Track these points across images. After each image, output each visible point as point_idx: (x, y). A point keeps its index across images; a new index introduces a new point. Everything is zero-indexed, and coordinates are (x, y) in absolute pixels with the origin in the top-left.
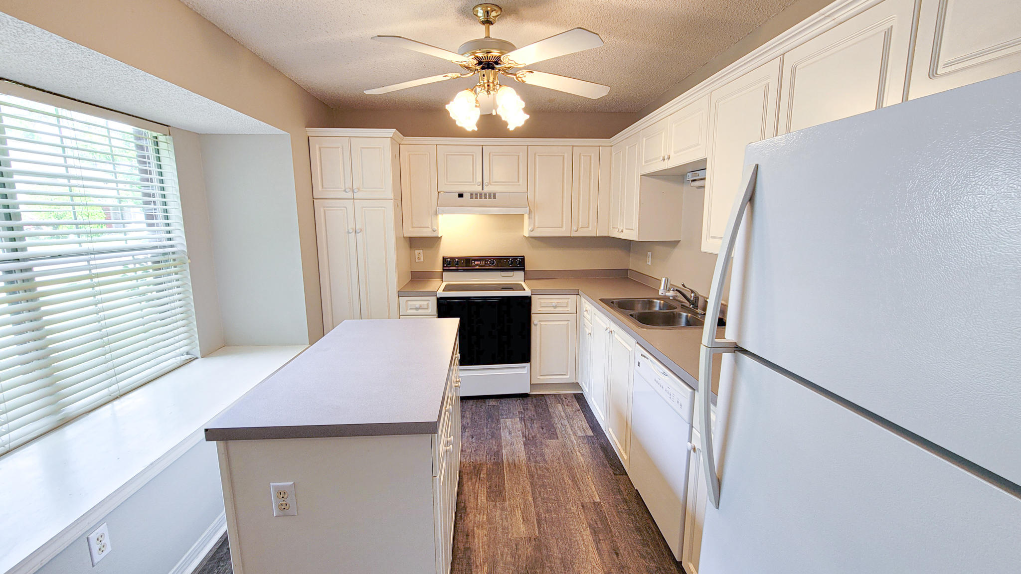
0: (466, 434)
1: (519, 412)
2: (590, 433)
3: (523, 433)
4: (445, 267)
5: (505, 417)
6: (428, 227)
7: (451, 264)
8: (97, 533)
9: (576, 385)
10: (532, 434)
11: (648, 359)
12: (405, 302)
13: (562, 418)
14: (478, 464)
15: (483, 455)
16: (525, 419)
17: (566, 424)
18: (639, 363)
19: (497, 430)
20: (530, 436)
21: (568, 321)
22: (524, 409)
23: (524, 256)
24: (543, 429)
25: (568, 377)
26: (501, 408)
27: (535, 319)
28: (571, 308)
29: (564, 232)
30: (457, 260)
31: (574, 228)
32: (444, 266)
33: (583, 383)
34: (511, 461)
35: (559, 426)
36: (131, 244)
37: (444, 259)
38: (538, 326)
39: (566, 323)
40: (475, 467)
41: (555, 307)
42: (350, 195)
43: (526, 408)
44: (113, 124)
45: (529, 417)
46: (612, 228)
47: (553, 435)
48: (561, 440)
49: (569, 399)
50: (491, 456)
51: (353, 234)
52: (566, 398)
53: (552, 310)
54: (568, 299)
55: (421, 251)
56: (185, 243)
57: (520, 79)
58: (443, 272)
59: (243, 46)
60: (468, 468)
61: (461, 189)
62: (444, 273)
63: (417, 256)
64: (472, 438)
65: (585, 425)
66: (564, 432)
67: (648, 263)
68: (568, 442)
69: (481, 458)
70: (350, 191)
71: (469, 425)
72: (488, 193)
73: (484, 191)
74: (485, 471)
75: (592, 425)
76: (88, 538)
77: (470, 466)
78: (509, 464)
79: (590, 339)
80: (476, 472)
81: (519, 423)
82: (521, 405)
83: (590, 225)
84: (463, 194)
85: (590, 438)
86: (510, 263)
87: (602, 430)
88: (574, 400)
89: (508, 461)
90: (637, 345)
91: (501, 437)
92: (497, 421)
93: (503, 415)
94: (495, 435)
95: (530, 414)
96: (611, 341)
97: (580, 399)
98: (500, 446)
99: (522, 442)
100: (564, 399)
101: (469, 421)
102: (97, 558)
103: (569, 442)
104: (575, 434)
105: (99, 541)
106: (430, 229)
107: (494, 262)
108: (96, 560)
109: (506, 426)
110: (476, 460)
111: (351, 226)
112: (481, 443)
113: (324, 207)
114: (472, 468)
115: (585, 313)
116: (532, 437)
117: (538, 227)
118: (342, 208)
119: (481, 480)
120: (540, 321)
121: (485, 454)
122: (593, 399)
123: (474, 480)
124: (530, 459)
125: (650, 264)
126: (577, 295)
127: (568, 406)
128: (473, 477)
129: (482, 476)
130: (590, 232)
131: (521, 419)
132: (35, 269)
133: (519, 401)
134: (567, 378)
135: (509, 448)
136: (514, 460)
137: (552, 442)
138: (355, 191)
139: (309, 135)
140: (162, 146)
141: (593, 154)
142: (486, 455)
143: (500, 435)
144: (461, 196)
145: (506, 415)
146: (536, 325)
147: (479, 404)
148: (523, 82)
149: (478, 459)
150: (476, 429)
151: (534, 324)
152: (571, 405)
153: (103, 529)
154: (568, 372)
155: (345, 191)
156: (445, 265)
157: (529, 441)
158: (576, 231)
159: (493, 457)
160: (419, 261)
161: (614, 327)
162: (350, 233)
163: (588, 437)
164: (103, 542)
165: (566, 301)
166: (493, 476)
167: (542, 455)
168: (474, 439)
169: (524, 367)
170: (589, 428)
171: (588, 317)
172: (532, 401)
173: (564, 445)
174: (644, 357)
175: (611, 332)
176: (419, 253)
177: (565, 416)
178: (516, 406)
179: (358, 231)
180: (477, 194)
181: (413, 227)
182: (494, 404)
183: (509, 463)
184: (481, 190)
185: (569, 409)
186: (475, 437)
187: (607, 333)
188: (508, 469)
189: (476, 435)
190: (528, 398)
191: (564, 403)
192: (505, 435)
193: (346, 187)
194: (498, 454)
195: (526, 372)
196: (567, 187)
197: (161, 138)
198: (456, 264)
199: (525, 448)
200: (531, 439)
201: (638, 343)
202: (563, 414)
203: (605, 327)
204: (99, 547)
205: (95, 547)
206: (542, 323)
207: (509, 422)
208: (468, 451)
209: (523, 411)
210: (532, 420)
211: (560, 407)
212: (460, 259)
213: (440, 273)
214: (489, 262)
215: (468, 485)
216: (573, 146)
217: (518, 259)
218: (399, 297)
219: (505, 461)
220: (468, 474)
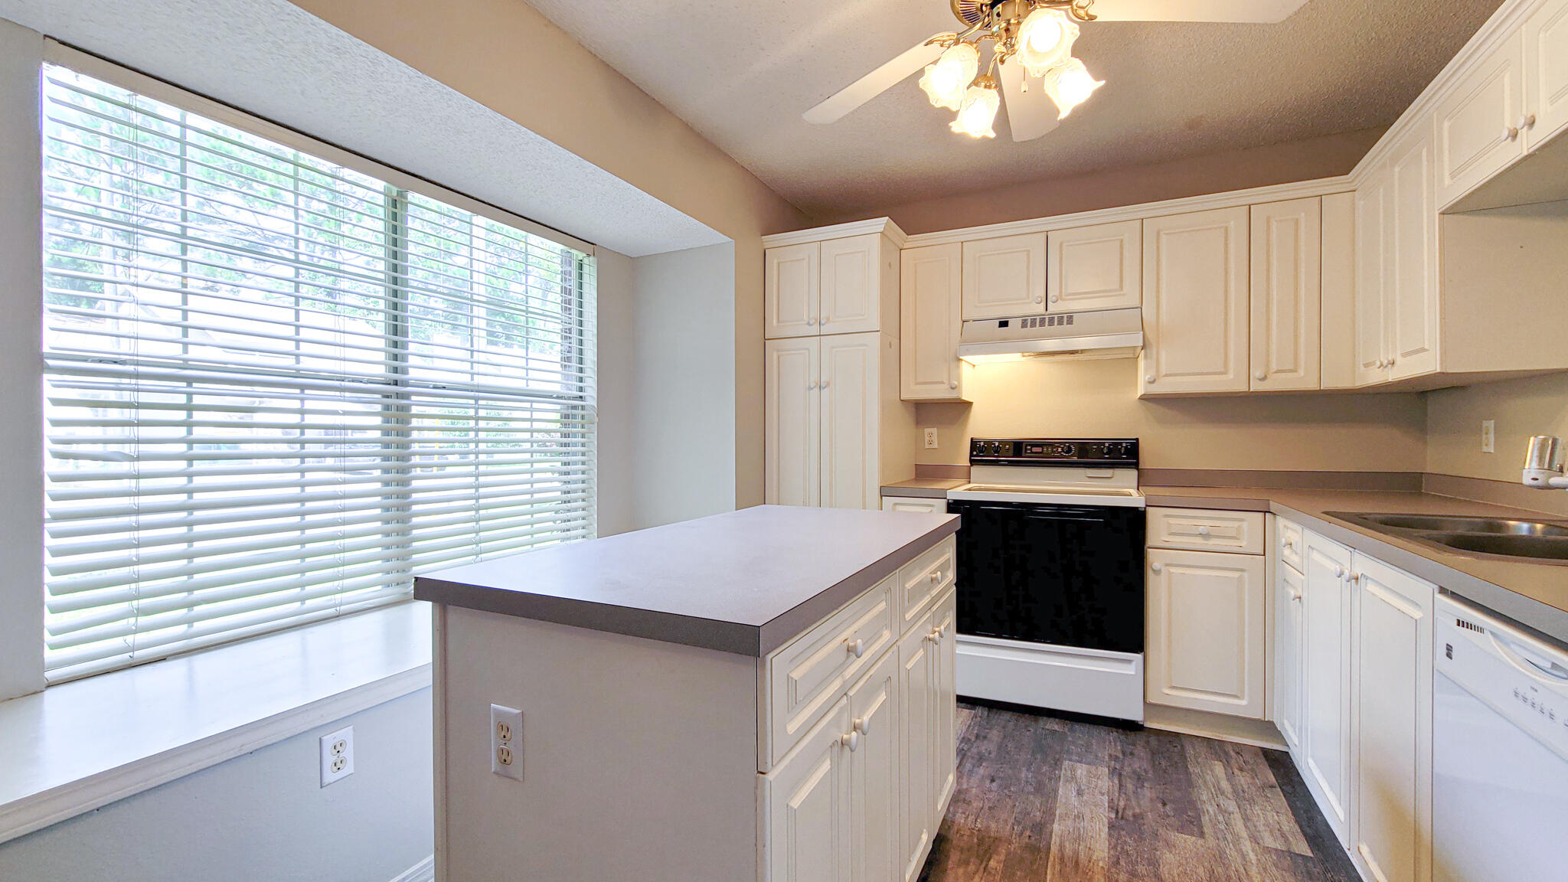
0: (981, 771)
1: (1110, 755)
2: (1303, 848)
3: (1111, 801)
4: (975, 456)
5: (1075, 758)
6: (943, 383)
7: (985, 453)
8: (335, 738)
9: (1269, 728)
10: (1134, 809)
11: (1481, 630)
12: (891, 504)
13: (1223, 793)
14: (989, 837)
15: (1006, 821)
16: (1124, 773)
17: (1231, 809)
18: (1449, 648)
19: (1050, 779)
20: (1129, 813)
21: (1242, 570)
22: (1124, 753)
23: (1137, 439)
24: (1164, 804)
25: (1244, 702)
26: (1070, 739)
27: (1155, 559)
28: (1250, 541)
29: (1231, 382)
30: (997, 444)
31: (1257, 373)
32: (971, 455)
33: (1286, 722)
34: (1068, 852)
35: (1211, 809)
36: (534, 386)
37: (974, 443)
38: (1163, 577)
39: (1237, 574)
40: (981, 841)
41: (1206, 536)
42: (814, 330)
43: (1128, 751)
44: (534, 239)
45: (1134, 772)
46: (1362, 368)
47: (1192, 823)
48: (1211, 842)
49: (1247, 757)
50: (1024, 829)
51: (817, 390)
52: (1238, 753)
53: (1199, 542)
54: (1242, 520)
55: (934, 430)
56: (596, 397)
57: (1082, 12)
58: (972, 465)
59: (670, 112)
60: (965, 838)
61: (1002, 313)
62: (972, 468)
63: (927, 439)
64: (993, 781)
65: (1288, 824)
66: (1222, 827)
67: (1485, 449)
68: (1231, 852)
69: (1001, 825)
70: (814, 323)
71: (992, 756)
72: (1056, 316)
73: (1048, 312)
74: (1002, 857)
75: (1308, 830)
76: (320, 739)
77: (972, 835)
78: (1062, 859)
79: (1301, 609)
80: (981, 852)
81: (1106, 778)
82: (1118, 744)
83: (1302, 363)
84: (1008, 322)
85: (1300, 860)
86: (1105, 451)
87: (1342, 850)
88: (1262, 760)
89: (1061, 848)
90: (1439, 597)
91: (1056, 797)
92: (1056, 764)
93: (1072, 754)
94: (1045, 790)
95: (1136, 766)
96: (1356, 603)
97: (1281, 765)
98: (1049, 814)
99: (1106, 821)
100: (1232, 753)
101: (993, 747)
102: (330, 776)
103: (1234, 854)
104: (1255, 839)
105: (335, 752)
106: (946, 386)
107: (1069, 447)
108: (326, 781)
109: (1074, 778)
110: (988, 827)
111: (814, 377)
112: (1010, 797)
113: (778, 351)
114: (975, 840)
115: (1287, 552)
116: (1134, 816)
117: (1166, 375)
118: (804, 351)
119: (990, 873)
120: (1167, 565)
121: (1012, 821)
122: (1310, 761)
123: (972, 868)
124: (1118, 863)
125: (1492, 451)
126: (1265, 512)
127: (1241, 770)
128: (972, 860)
129: (992, 863)
130: (1303, 380)
131: (1113, 771)
132: (413, 398)
133: (1115, 733)
134: (1242, 706)
135: (1069, 822)
136: (1076, 853)
137: (1186, 841)
138: (822, 322)
139: (765, 247)
140: (586, 269)
141: (1303, 214)
142: (1013, 824)
143: (1056, 791)
144: (1004, 324)
145: (1078, 754)
146: (1157, 572)
147: (1023, 722)
148: (1092, 18)
149: (993, 825)
150: (1005, 766)
151: (1154, 570)
152: (1253, 770)
153: (346, 734)
154: (1243, 692)
155: (809, 324)
156: (975, 453)
157: (1122, 823)
158: (1260, 380)
159: (1028, 833)
160: (931, 446)
161: (1363, 564)
162: (812, 389)
163: (1294, 856)
164: (341, 755)
165: (1236, 524)
166: (1019, 873)
167: (1154, 863)
168: (994, 784)
169: (1129, 661)
170: (1300, 836)
171: (1294, 559)
172: (1148, 742)
173: (1220, 857)
174: (1469, 626)
175: (1357, 579)
176: (932, 434)
177: (1230, 790)
178: (1110, 743)
179: (823, 385)
180: (1035, 319)
181: (917, 384)
182: (1056, 727)
183: (1063, 855)
184: (1043, 312)
185: (1243, 779)
186: (998, 781)
187: (1344, 582)
188: (1058, 867)
189: (1001, 778)
190: (1138, 732)
191: (1233, 762)
192: (1066, 794)
193: (811, 316)
194: (1041, 829)
195: (1133, 673)
196: (1237, 287)
197: (586, 261)
198: (995, 452)
199: (1110, 835)
200: (1131, 819)
201: (1443, 591)
202: (1225, 785)
203: (1335, 568)
204: (334, 759)
205: (329, 758)
206: (1173, 570)
207: (1081, 770)
208: (975, 804)
209: (1121, 756)
210: (1139, 779)
211: (1219, 768)
212: (1003, 442)
213: (966, 469)
214: (1060, 450)
215: (956, 874)
216: (1250, 205)
217: (1124, 445)
218: (881, 496)
219: (1054, 849)
220: (962, 851)
